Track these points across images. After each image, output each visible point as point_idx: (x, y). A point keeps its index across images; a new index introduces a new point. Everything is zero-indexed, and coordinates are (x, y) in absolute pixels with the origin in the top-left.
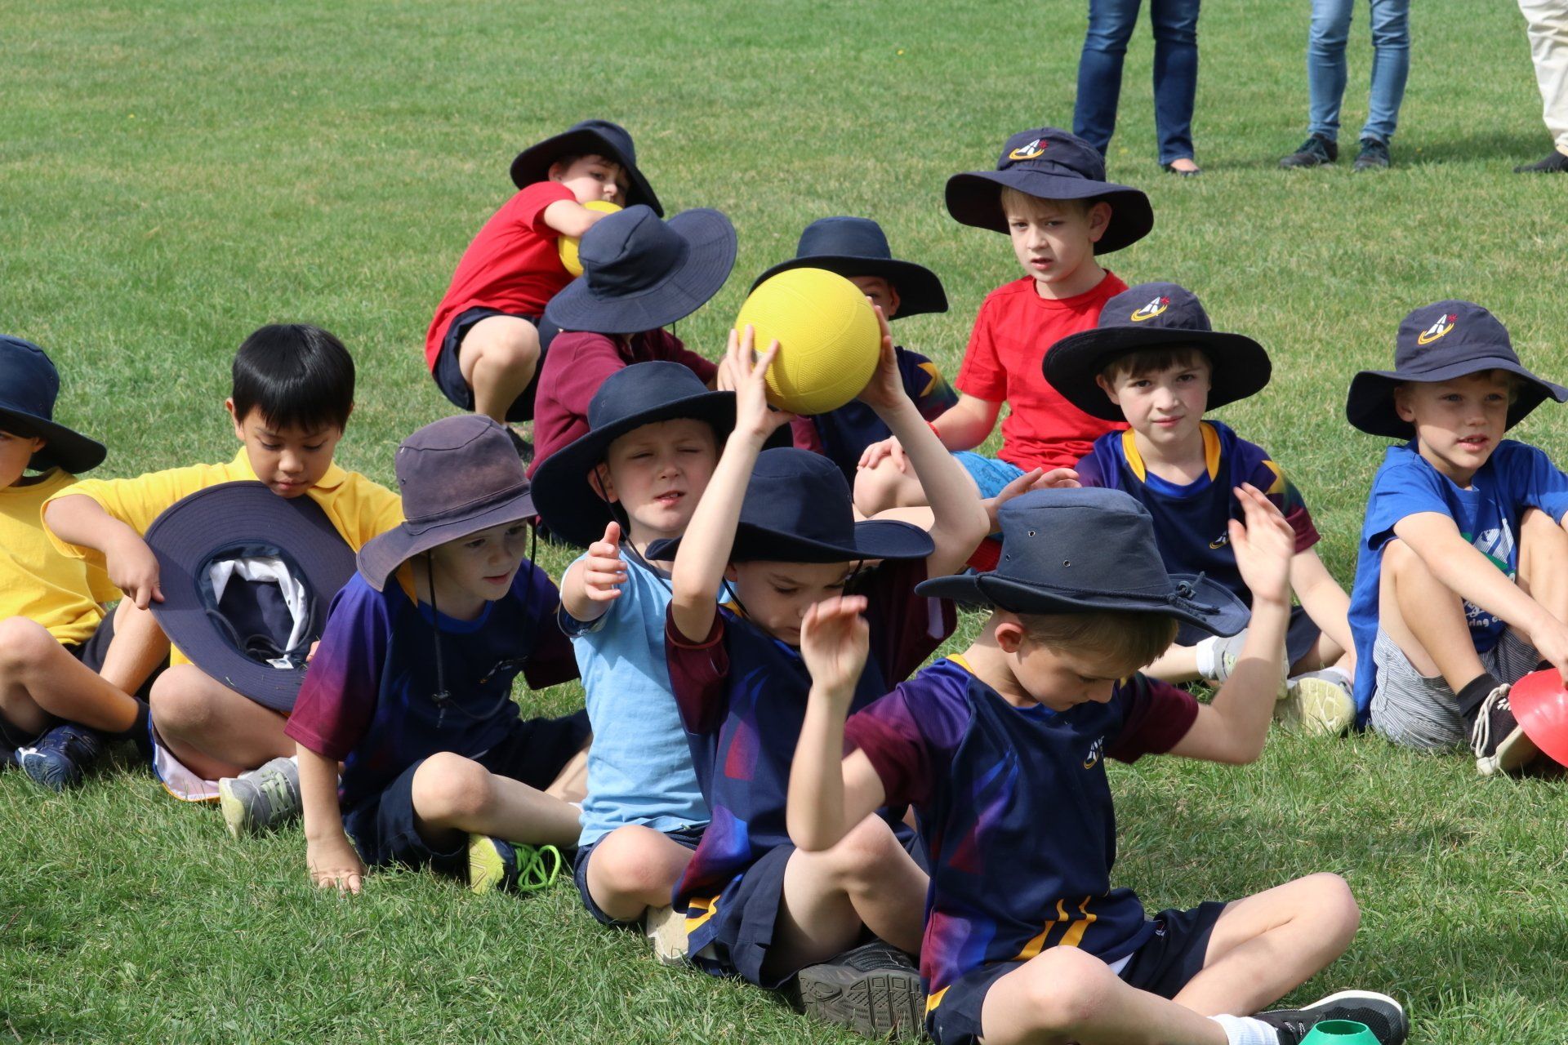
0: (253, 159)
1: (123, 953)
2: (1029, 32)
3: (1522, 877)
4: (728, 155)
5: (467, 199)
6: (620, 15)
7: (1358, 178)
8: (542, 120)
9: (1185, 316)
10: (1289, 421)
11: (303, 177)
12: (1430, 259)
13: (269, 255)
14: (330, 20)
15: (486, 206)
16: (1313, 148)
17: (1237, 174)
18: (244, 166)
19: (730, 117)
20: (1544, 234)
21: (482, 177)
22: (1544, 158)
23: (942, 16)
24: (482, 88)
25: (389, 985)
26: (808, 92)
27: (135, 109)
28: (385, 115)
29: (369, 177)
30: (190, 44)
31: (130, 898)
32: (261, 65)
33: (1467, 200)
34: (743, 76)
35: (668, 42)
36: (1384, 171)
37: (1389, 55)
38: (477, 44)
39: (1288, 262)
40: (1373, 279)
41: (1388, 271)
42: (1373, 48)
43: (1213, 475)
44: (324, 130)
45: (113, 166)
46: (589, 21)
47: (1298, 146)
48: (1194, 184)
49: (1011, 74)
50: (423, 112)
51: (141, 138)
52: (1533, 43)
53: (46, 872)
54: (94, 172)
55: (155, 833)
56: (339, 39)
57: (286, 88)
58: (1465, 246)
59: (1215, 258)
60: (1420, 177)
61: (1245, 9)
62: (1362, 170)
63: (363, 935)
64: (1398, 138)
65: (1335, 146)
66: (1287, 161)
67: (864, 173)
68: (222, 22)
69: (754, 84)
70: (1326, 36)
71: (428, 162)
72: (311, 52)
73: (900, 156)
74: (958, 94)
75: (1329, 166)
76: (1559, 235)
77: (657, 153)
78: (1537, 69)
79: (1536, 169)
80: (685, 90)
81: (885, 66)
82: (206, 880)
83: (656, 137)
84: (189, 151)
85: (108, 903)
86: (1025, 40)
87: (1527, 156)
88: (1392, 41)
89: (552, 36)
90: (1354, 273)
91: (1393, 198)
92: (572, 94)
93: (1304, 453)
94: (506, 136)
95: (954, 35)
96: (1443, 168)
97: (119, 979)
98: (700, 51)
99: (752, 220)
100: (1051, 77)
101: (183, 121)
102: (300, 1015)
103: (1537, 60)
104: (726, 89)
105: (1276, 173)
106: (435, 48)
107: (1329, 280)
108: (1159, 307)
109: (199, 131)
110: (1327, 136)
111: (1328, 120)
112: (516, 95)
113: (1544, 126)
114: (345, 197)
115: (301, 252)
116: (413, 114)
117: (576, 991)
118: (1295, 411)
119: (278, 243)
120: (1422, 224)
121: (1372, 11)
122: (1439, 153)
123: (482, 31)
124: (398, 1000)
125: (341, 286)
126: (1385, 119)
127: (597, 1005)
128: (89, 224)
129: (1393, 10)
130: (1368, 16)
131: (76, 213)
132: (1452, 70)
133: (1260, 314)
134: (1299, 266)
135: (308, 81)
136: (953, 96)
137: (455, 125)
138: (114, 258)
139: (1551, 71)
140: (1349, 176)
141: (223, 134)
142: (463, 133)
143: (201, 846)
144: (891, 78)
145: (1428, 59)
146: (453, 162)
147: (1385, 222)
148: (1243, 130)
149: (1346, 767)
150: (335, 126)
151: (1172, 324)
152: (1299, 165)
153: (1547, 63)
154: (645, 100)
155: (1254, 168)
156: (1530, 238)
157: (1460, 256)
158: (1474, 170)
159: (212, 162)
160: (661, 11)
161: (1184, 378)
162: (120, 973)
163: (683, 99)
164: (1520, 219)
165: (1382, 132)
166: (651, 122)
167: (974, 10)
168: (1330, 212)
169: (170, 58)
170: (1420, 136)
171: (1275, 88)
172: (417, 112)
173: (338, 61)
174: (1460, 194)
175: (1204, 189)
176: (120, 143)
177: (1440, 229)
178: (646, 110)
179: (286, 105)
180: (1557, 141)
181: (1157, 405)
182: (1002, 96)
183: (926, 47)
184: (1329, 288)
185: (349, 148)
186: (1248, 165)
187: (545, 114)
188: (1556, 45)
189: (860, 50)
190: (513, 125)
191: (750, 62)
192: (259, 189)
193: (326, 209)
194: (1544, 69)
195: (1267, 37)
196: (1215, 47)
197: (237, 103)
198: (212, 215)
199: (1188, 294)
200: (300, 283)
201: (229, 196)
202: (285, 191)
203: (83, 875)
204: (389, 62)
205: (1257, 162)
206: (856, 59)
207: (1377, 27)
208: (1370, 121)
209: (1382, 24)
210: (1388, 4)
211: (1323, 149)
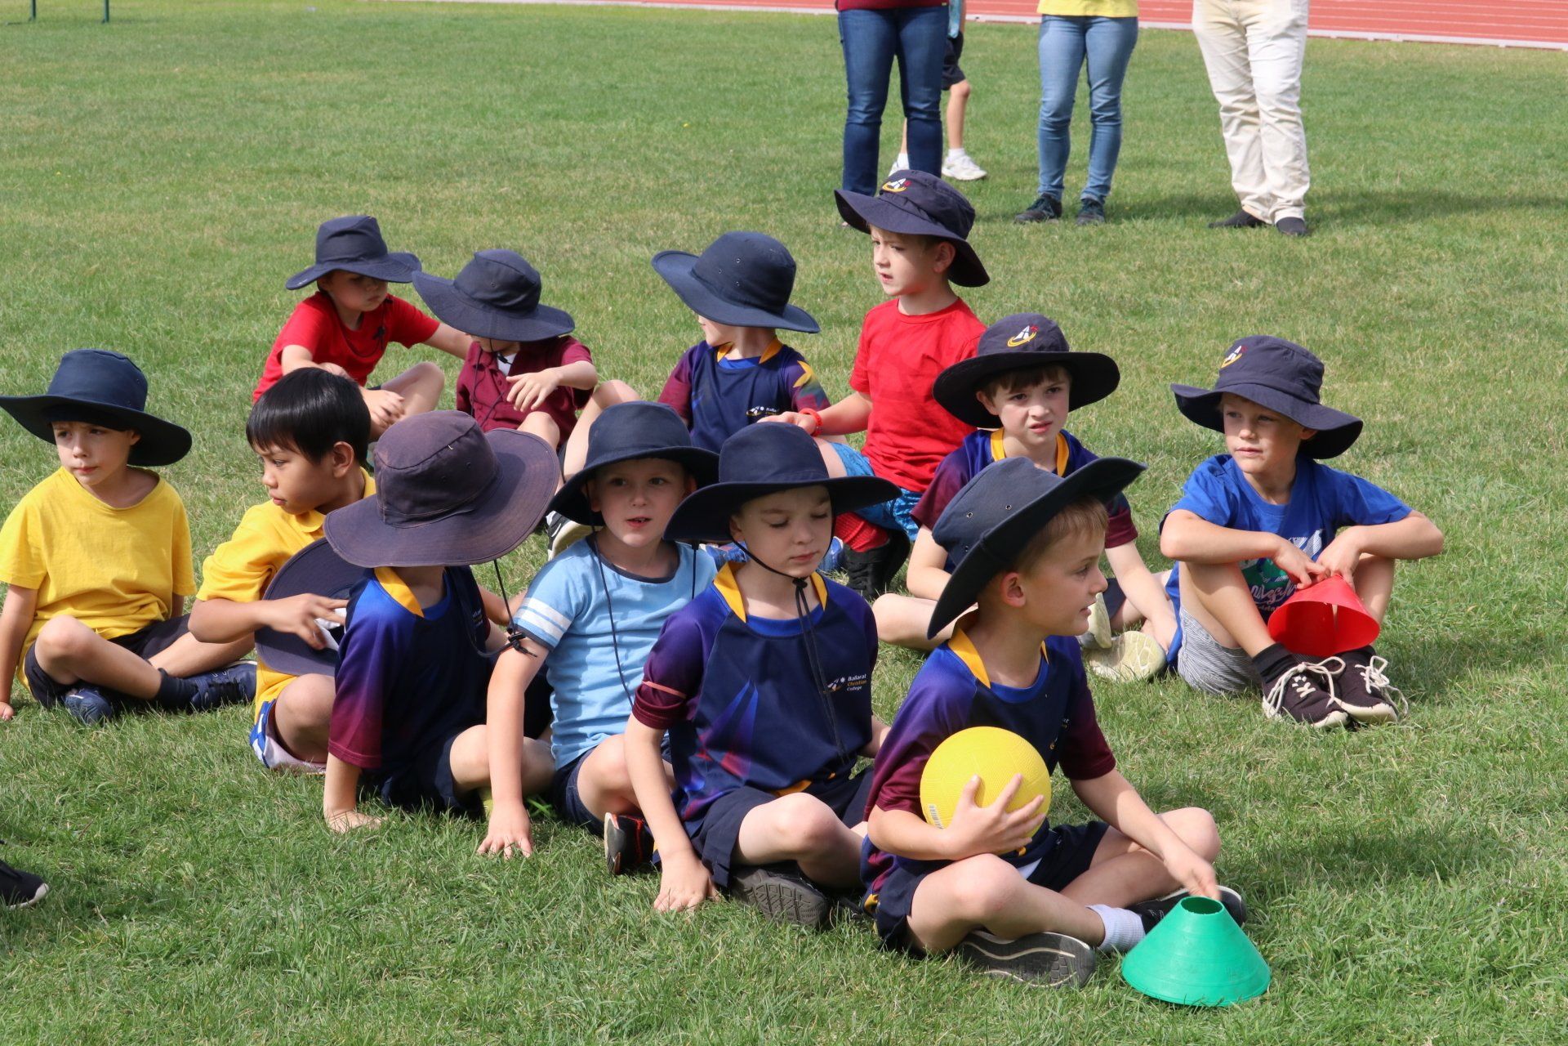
0: (165, 209)
2: (787, 109)
3: (1314, 796)
4: (557, 209)
6: (445, 92)
7: (1083, 231)
8: (397, 179)
9: (1052, 340)
11: (209, 223)
12: (1152, 297)
13: (194, 287)
14: (205, 96)
16: (1042, 206)
18: (159, 215)
19: (552, 177)
20: (1242, 278)
22: (1232, 216)
24: (343, 152)
25: (403, 881)
26: (613, 156)
27: (59, 168)
28: (268, 173)
29: (264, 223)
30: (95, 114)
31: (176, 811)
32: (155, 132)
33: (1175, 250)
34: (557, 144)
35: (490, 115)
37: (1105, 131)
38: (331, 116)
39: (1037, 298)
40: (1109, 313)
41: (1120, 308)
42: (1090, 125)
44: (219, 185)
45: (49, 214)
46: (420, 97)
47: (1030, 204)
49: (779, 144)
50: (298, 171)
51: (69, 191)
52: (1224, 121)
53: (102, 789)
54: (35, 219)
56: (215, 111)
57: (180, 151)
58: (1178, 287)
60: (1131, 230)
62: (1084, 224)
63: (375, 840)
65: (1060, 204)
66: (1021, 216)
67: (673, 224)
68: (116, 97)
69: (568, 150)
70: (1054, 115)
72: (195, 122)
73: (699, 210)
74: (738, 159)
75: (1055, 221)
76: (1254, 279)
77: (498, 206)
78: (1227, 143)
79: (1227, 225)
80: (511, 154)
81: (673, 136)
82: (237, 797)
83: (495, 193)
84: (111, 202)
85: (158, 815)
87: (1216, 214)
88: (1107, 119)
89: (392, 110)
90: (1093, 308)
91: (1114, 247)
92: (418, 157)
94: (372, 192)
95: (724, 112)
96: (1151, 224)
97: (180, 877)
98: (517, 123)
99: (588, 262)
100: (812, 146)
101: (101, 178)
102: (334, 904)
103: (1227, 136)
104: (544, 154)
105: (1012, 226)
106: (297, 119)
108: (1030, 334)
109: (116, 186)
110: (1053, 196)
111: (1055, 183)
112: (372, 159)
113: (1231, 189)
114: (250, 240)
115: (218, 285)
116: (290, 173)
117: (559, 885)
119: (199, 278)
120: (1141, 269)
121: (1091, 94)
122: (1145, 210)
123: (333, 106)
124: (413, 893)
125: (257, 313)
126: (1101, 183)
128: (40, 261)
129: (1109, 94)
130: (1089, 98)
131: (27, 252)
132: (1143, 144)
135: (197, 145)
136: (734, 162)
137: (327, 182)
138: (69, 288)
139: (1237, 145)
140: (1074, 229)
141: (135, 188)
142: (335, 189)
144: (680, 146)
147: (1111, 266)
150: (227, 182)
151: (1041, 348)
152: (1031, 220)
153: (1236, 139)
154: (479, 163)
156: (1231, 281)
157: (1176, 295)
158: (1175, 225)
159: (131, 211)
160: (478, 90)
161: (1054, 390)
162: (180, 871)
163: (512, 163)
164: (1222, 265)
165: (1099, 194)
166: (488, 180)
168: (1063, 258)
169: (79, 125)
170: (1126, 197)
172: (294, 172)
173: (218, 129)
174: (1167, 245)
176: (53, 195)
177: (1156, 273)
178: (483, 171)
179: (184, 165)
180: (1243, 202)
181: (1031, 413)
182: (773, 161)
183: (705, 121)
185: (244, 201)
187: (399, 174)
188: (1243, 123)
189: (650, 123)
190: (375, 182)
191: (561, 132)
192: (175, 233)
193: (234, 250)
194: (1233, 143)
195: (985, 116)
197: (143, 163)
198: (141, 255)
199: (1049, 322)
200: (224, 311)
201: (151, 239)
202: (197, 235)
203: (133, 791)
204: (261, 130)
205: (997, 217)
206: (648, 131)
207: (1095, 107)
208: (1089, 184)
209: (1099, 105)
210: (1104, 89)
211: (1050, 207)
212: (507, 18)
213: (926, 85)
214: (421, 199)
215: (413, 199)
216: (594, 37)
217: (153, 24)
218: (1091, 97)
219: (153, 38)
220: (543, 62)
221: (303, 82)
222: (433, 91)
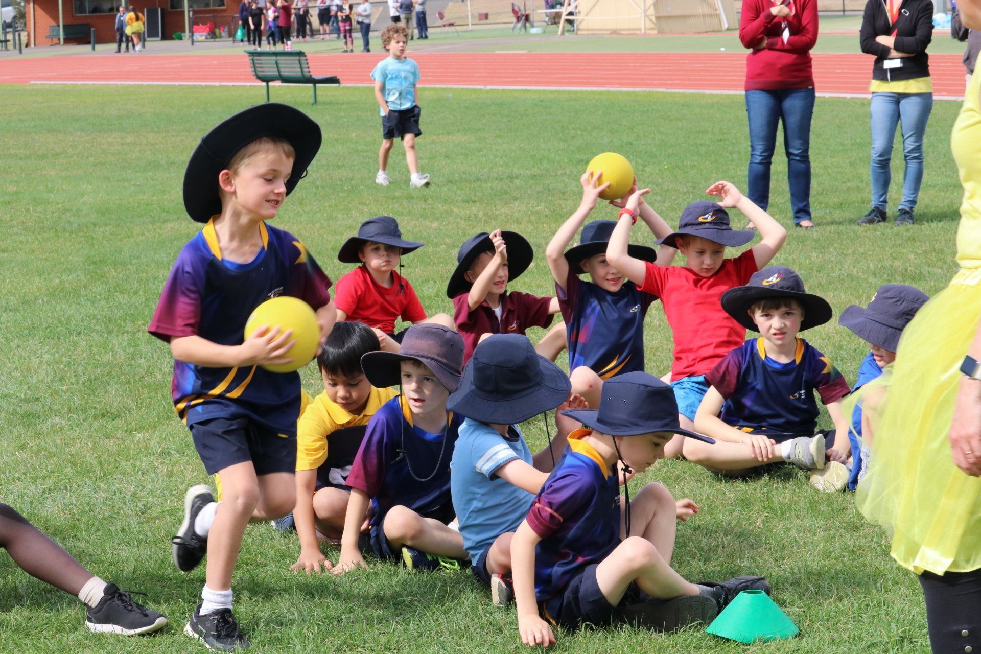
0: (322, 221)
1: (243, 587)
2: (735, 156)
5: (432, 241)
6: (521, 148)
7: (896, 229)
8: (474, 202)
9: (789, 284)
10: (840, 348)
12: (925, 269)
14: (367, 151)
15: (442, 245)
16: (873, 214)
17: (833, 228)
18: (318, 225)
21: (442, 230)
23: (691, 148)
32: (329, 174)
35: (545, 162)
36: (910, 226)
37: (913, 165)
38: (444, 163)
39: (852, 271)
42: (904, 162)
43: (798, 361)
44: (360, 207)
46: (504, 151)
47: (867, 213)
48: (810, 233)
50: (412, 198)
55: (260, 536)
56: (371, 161)
57: (342, 186)
59: (815, 269)
61: (852, 144)
62: (898, 225)
64: (917, 209)
65: (885, 213)
66: (860, 221)
70: (880, 156)
71: (414, 222)
72: (356, 168)
74: (694, 188)
75: (882, 224)
80: (551, 186)
81: (657, 174)
83: (534, 210)
84: (290, 217)
86: (733, 160)
88: (915, 158)
89: (484, 159)
90: (885, 276)
91: (912, 239)
93: (846, 363)
94: (456, 210)
95: (696, 158)
96: (940, 224)
98: (561, 167)
105: (854, 227)
107: (871, 279)
108: (777, 279)
109: (295, 208)
110: (881, 208)
111: (881, 199)
116: (407, 199)
118: (845, 343)
120: (925, 252)
121: (904, 142)
123: (446, 157)
126: (911, 199)
127: (468, 609)
129: (915, 142)
130: (902, 146)
133: (834, 296)
134: (858, 273)
135: (353, 182)
136: (691, 189)
140: (891, 228)
142: (433, 208)
143: (282, 541)
144: (660, 180)
145: (943, 169)
146: (427, 223)
147: (906, 251)
148: (841, 206)
149: (844, 505)
151: (782, 288)
152: (866, 223)
154: (530, 192)
155: (843, 225)
157: (942, 268)
160: (543, 146)
161: (788, 314)
163: (550, 191)
165: (910, 206)
166: (531, 202)
167: (708, 145)
168: (878, 246)
171: (860, 185)
175: (815, 235)
178: (530, 197)
179: (341, 194)
181: (773, 325)
183: (680, 164)
184: (871, 284)
186: (840, 223)
187: (476, 199)
189: (644, 166)
192: (325, 236)
195: (861, 159)
196: (832, 163)
197: (316, 193)
199: (792, 273)
204: (397, 172)
205: (845, 221)
206: (643, 170)
207: (906, 151)
208: (903, 200)
209: (909, 149)
210: (912, 139)
211: (879, 215)
212: (575, 100)
213: (800, 138)
214: (485, 214)
215: (481, 214)
216: (628, 112)
217: (344, 107)
218: (903, 145)
219: (342, 114)
220: (589, 128)
221: (433, 142)
222: (513, 148)
